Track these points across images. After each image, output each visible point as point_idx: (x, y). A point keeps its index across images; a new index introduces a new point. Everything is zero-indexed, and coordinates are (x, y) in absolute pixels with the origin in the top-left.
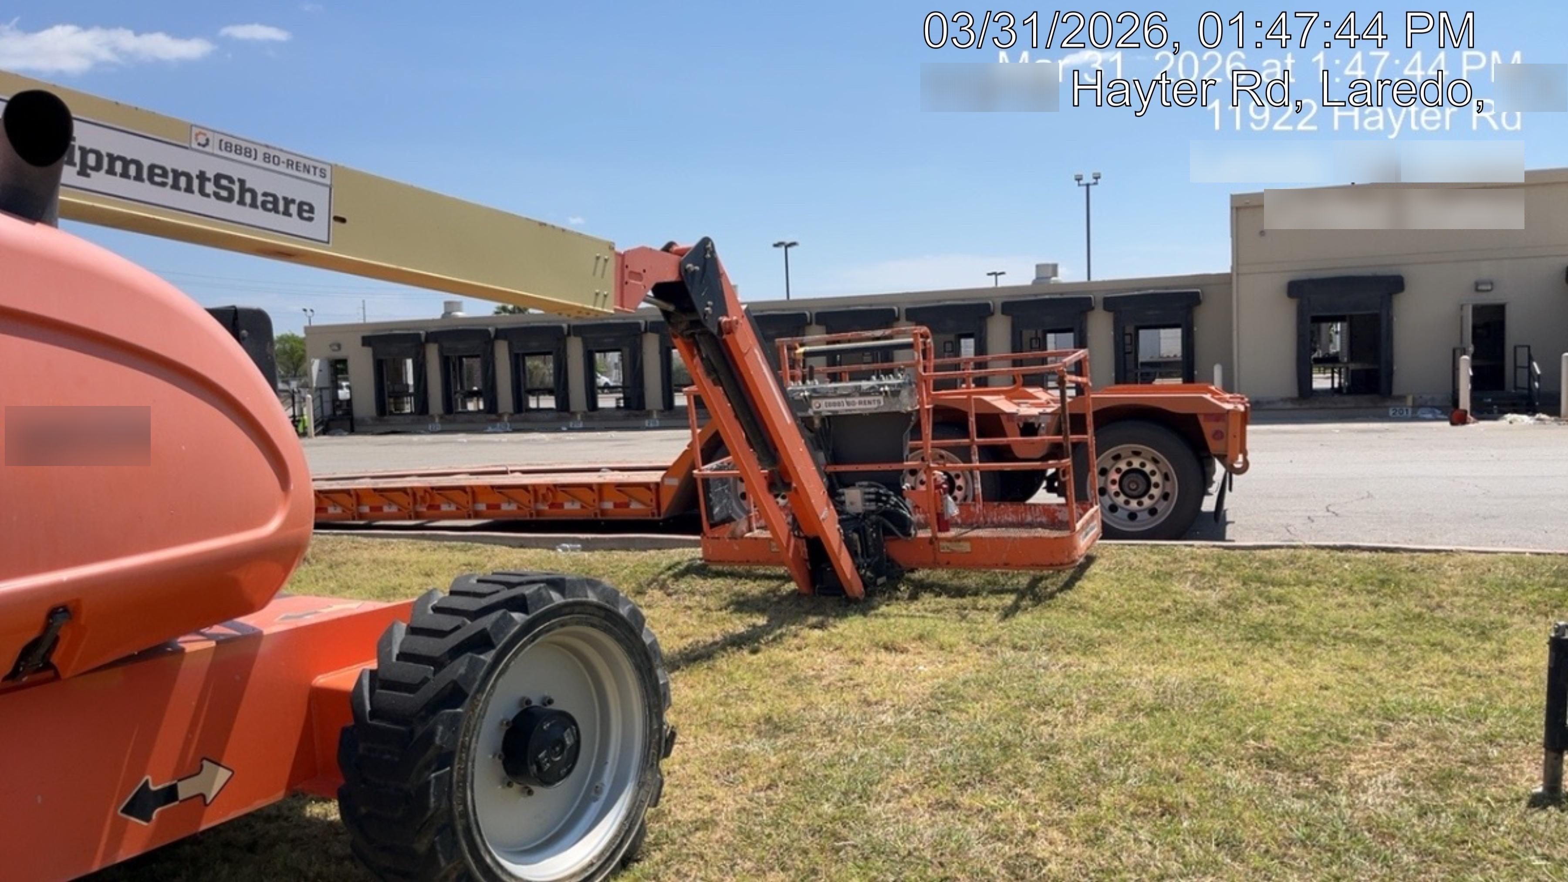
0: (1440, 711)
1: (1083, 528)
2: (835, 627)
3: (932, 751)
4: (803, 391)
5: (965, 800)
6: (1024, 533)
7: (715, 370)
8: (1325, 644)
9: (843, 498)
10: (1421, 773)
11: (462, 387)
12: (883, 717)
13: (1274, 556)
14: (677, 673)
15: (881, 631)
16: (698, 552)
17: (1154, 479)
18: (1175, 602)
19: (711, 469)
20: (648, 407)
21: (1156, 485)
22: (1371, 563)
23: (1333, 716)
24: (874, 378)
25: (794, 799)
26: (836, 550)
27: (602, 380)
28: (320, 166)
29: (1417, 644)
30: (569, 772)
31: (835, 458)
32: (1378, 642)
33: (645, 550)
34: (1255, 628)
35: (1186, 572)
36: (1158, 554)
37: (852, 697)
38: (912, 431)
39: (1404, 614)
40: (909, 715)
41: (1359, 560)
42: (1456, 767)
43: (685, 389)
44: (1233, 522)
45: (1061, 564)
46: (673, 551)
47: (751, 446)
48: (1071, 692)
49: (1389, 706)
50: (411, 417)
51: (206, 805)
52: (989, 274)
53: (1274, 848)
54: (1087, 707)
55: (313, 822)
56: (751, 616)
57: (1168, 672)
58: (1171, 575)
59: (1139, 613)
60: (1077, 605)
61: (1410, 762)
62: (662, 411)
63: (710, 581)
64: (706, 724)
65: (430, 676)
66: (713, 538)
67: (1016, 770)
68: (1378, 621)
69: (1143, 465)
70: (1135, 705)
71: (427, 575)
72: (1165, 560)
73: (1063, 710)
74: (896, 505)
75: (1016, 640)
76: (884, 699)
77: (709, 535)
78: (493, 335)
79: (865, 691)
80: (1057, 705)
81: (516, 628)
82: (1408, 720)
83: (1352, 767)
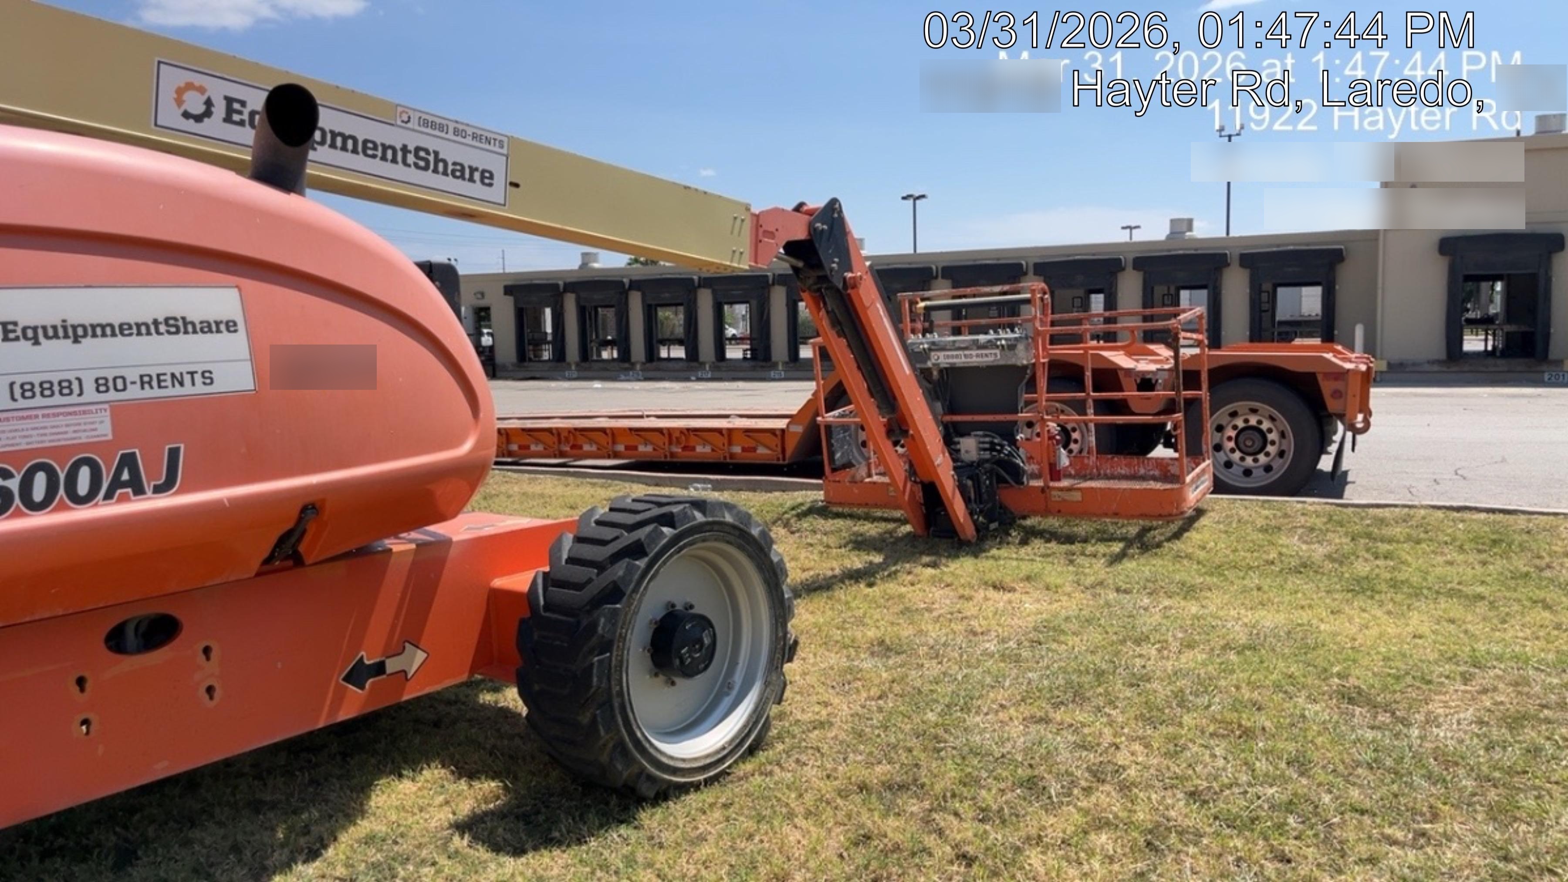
0: (1527, 661)
1: (1193, 481)
2: (947, 566)
3: (1030, 675)
4: (922, 343)
5: (1058, 716)
6: (1137, 485)
7: (840, 323)
8: (1426, 598)
9: (958, 447)
10: (1497, 713)
11: (597, 336)
12: (987, 645)
13: (1387, 515)
14: (799, 600)
15: (990, 571)
16: (820, 495)
17: (1271, 437)
18: (1280, 554)
19: (834, 417)
20: (774, 359)
21: (1273, 443)
22: (1485, 523)
23: (1421, 661)
24: (991, 332)
25: (902, 708)
26: (950, 494)
27: (730, 331)
28: (499, 138)
29: (1519, 601)
30: (706, 668)
31: (951, 409)
32: (1481, 597)
33: (771, 492)
34: (1358, 582)
35: (1296, 527)
36: (1269, 509)
37: (960, 627)
38: (1027, 384)
39: (1511, 572)
40: (1012, 644)
41: (1475, 520)
42: (1532, 710)
43: (812, 341)
44: (1353, 482)
45: (1170, 515)
46: (796, 493)
47: (872, 396)
48: (1168, 630)
49: (1477, 654)
50: (549, 364)
51: (407, 680)
52: (1123, 228)
53: (1341, 768)
54: (1181, 644)
55: (484, 707)
56: (868, 554)
57: (1264, 617)
58: (1279, 529)
59: (1243, 564)
60: (1183, 554)
61: (1488, 704)
62: (787, 363)
63: (831, 522)
64: (825, 643)
65: (594, 577)
66: (835, 481)
67: (1107, 693)
68: (1483, 579)
69: (1260, 422)
70: (1228, 644)
71: (572, 508)
72: (1275, 516)
73: (1157, 646)
74: (1010, 454)
75: (1121, 584)
76: (989, 631)
77: (831, 478)
78: (627, 286)
79: (972, 623)
80: (1152, 641)
81: (664, 541)
82: (1495, 667)
83: (1430, 707)
